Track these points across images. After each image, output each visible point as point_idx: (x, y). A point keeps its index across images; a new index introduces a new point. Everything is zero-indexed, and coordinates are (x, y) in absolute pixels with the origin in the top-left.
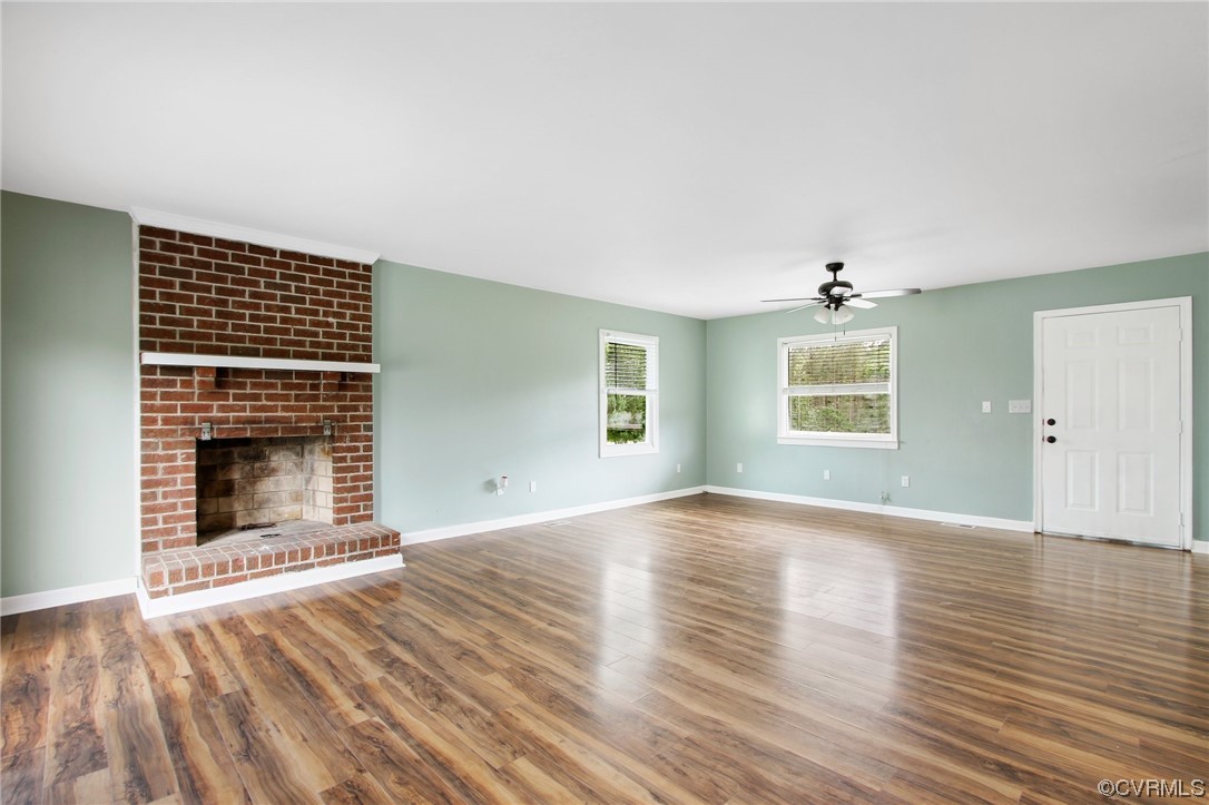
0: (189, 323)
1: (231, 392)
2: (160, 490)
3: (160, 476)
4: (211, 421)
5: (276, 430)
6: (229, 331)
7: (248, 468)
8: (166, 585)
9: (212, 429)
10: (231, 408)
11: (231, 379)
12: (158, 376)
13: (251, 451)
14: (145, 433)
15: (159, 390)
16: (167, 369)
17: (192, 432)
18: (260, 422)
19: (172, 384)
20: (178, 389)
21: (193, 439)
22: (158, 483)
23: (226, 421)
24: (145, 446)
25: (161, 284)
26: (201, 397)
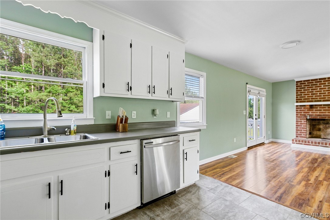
0: (305, 97)
1: (314, 109)
2: (299, 127)
3: (299, 124)
4: (309, 115)
5: (326, 117)
6: (314, 97)
7: (325, 126)
8: (295, 142)
9: (310, 116)
10: (314, 113)
11: (314, 107)
12: (299, 107)
13: (325, 122)
14: (297, 117)
15: (299, 109)
16: (300, 106)
17: (305, 117)
18: (321, 115)
19: (301, 108)
20: (303, 109)
21: (306, 118)
22: (299, 126)
23: (313, 115)
24: (296, 119)
25: (300, 91)
26: (307, 110)
